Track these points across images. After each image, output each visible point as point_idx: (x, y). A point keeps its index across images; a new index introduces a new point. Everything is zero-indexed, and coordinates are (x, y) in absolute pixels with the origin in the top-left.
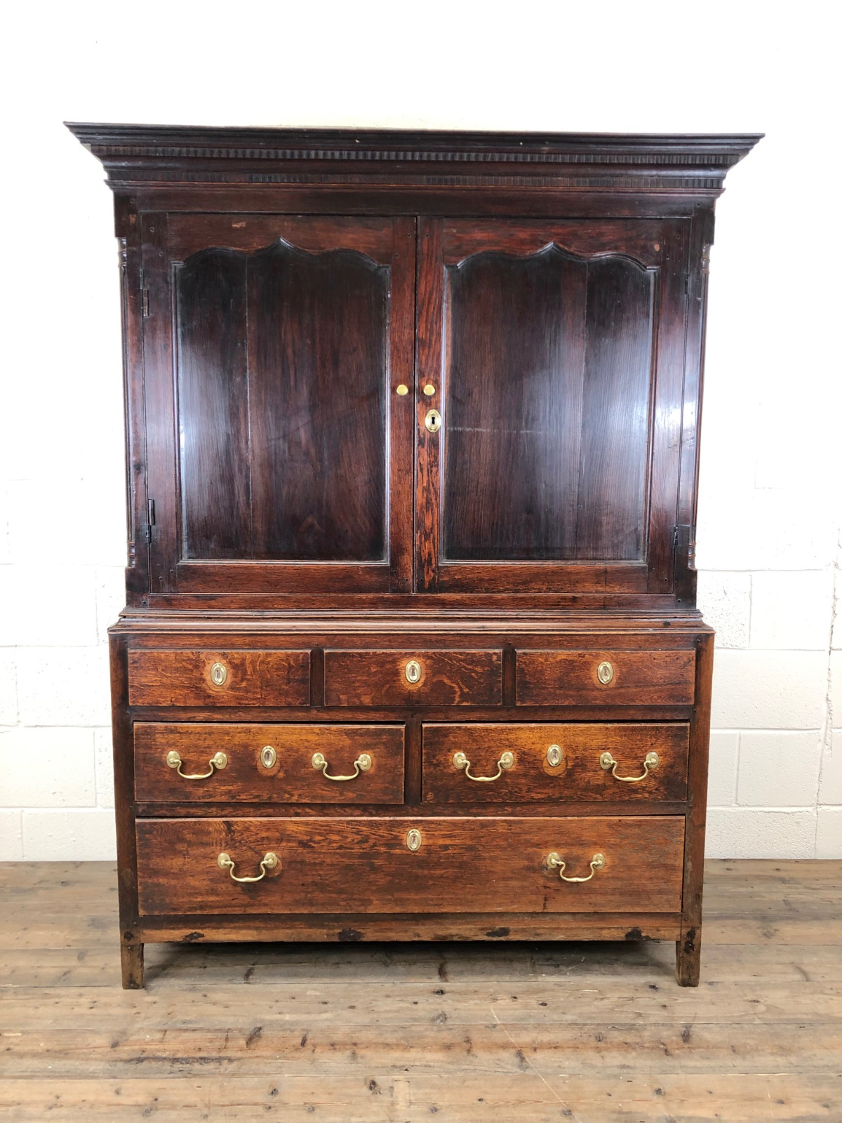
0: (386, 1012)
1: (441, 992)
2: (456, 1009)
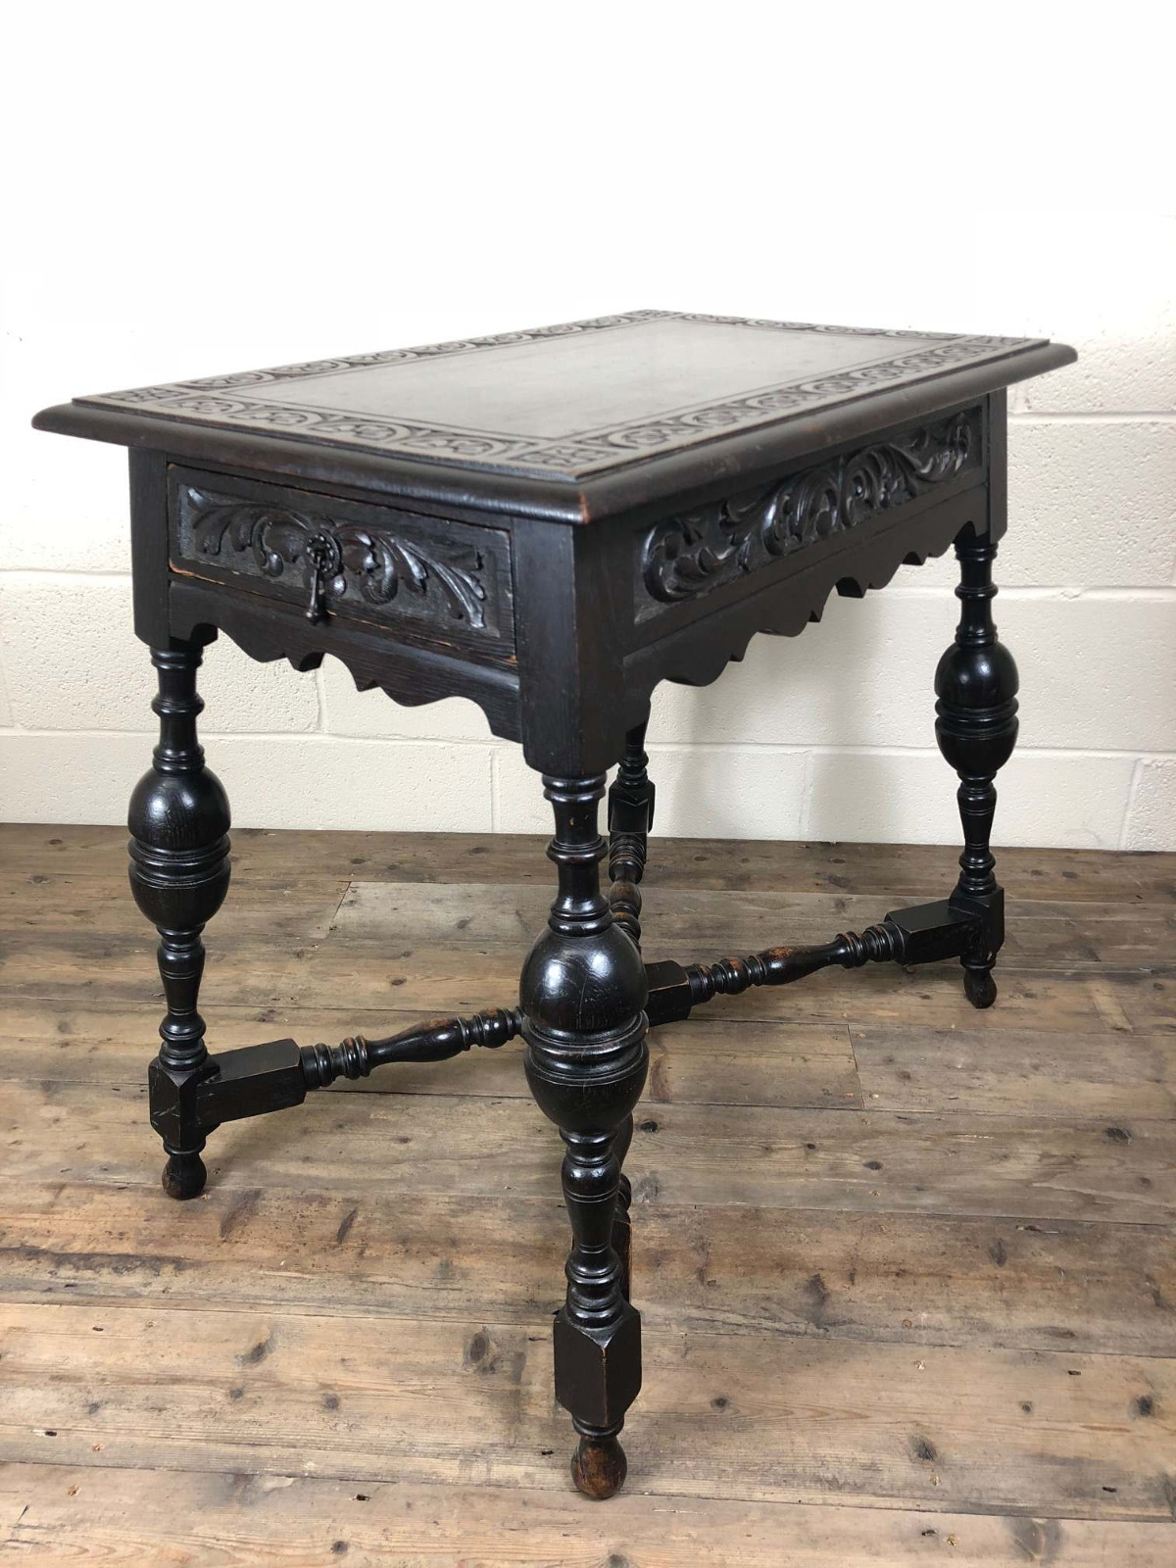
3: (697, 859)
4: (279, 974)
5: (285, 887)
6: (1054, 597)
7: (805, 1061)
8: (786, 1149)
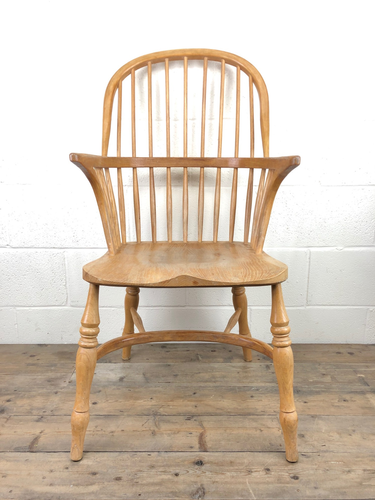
0: (149, 484)
1: (200, 463)
2: (214, 482)
3: (212, 351)
4: (46, 401)
5: (52, 366)
6: (334, 250)
7: (261, 431)
8: (257, 471)
